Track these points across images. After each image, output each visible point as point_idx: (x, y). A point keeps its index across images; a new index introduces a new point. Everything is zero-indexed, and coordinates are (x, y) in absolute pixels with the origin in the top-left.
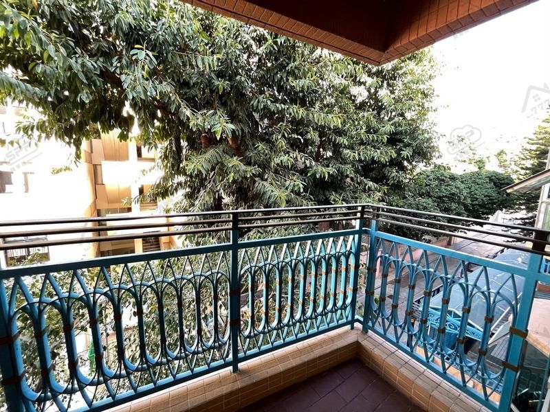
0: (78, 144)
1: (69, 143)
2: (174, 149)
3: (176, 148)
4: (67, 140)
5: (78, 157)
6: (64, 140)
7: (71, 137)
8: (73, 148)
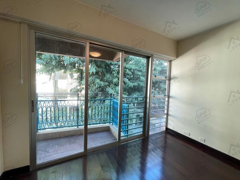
0: (51, 75)
1: (48, 75)
2: (80, 76)
3: (81, 76)
4: (48, 74)
5: (50, 78)
6: (47, 74)
7: (49, 73)
8: (49, 76)
